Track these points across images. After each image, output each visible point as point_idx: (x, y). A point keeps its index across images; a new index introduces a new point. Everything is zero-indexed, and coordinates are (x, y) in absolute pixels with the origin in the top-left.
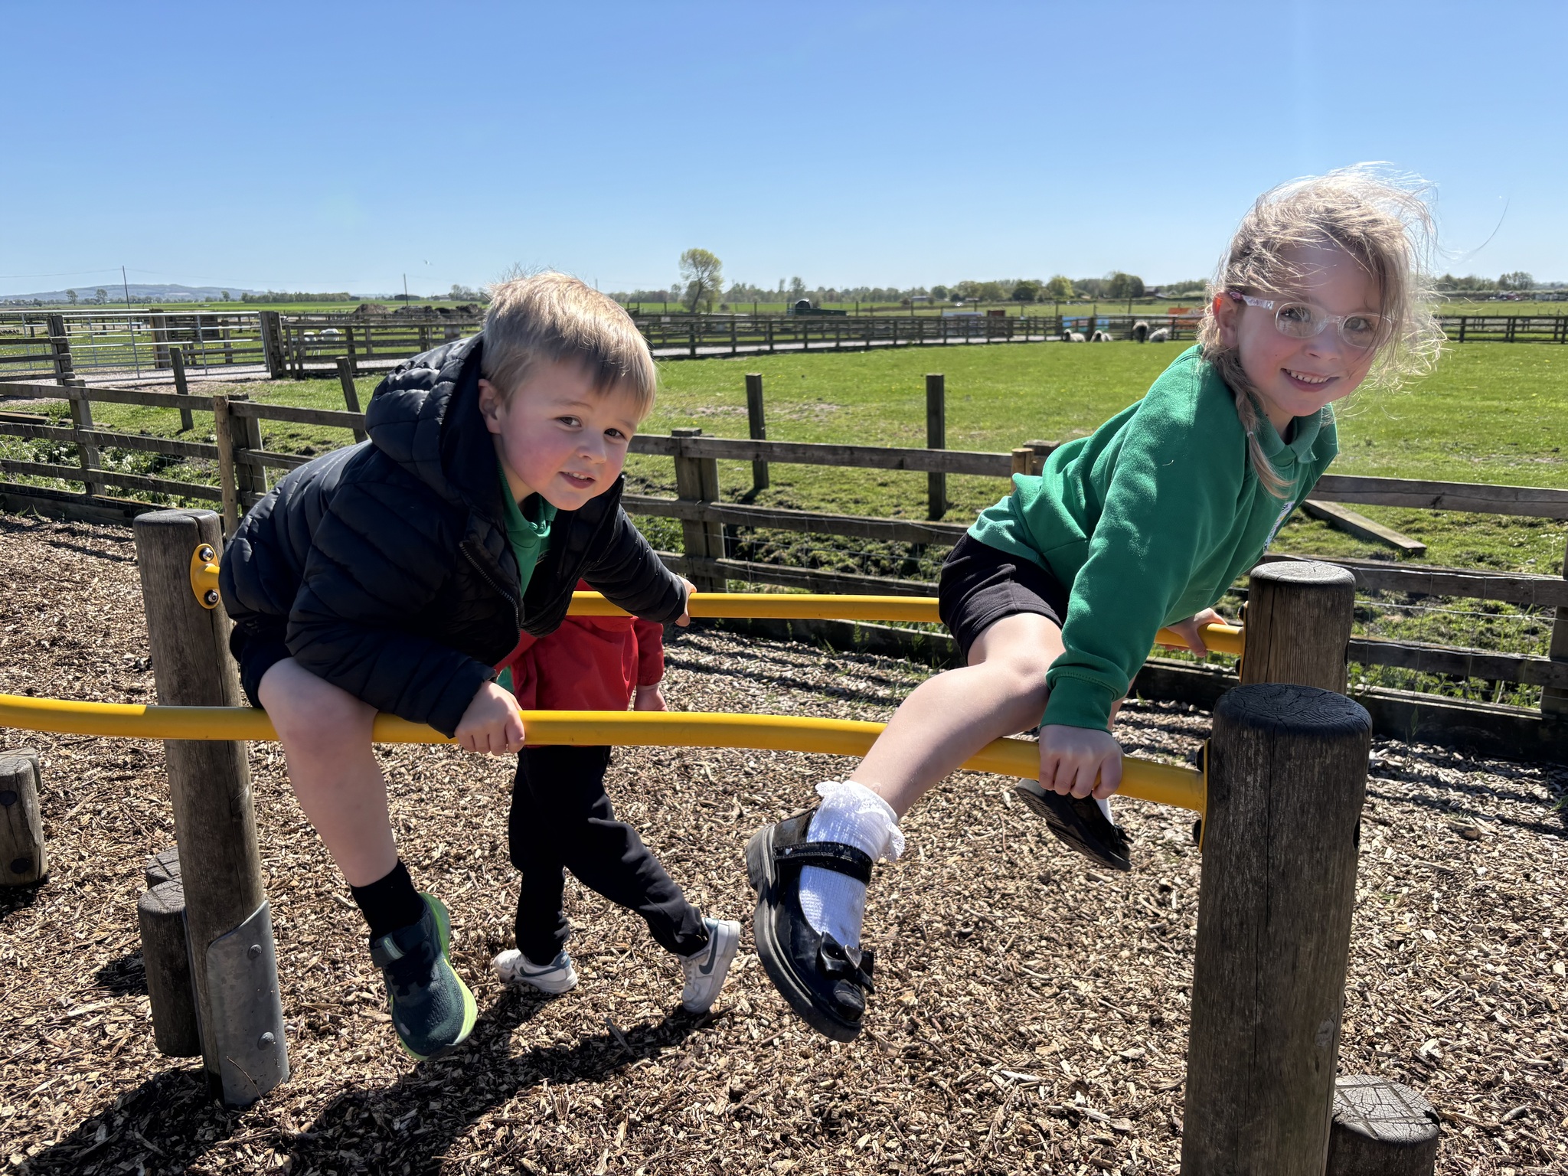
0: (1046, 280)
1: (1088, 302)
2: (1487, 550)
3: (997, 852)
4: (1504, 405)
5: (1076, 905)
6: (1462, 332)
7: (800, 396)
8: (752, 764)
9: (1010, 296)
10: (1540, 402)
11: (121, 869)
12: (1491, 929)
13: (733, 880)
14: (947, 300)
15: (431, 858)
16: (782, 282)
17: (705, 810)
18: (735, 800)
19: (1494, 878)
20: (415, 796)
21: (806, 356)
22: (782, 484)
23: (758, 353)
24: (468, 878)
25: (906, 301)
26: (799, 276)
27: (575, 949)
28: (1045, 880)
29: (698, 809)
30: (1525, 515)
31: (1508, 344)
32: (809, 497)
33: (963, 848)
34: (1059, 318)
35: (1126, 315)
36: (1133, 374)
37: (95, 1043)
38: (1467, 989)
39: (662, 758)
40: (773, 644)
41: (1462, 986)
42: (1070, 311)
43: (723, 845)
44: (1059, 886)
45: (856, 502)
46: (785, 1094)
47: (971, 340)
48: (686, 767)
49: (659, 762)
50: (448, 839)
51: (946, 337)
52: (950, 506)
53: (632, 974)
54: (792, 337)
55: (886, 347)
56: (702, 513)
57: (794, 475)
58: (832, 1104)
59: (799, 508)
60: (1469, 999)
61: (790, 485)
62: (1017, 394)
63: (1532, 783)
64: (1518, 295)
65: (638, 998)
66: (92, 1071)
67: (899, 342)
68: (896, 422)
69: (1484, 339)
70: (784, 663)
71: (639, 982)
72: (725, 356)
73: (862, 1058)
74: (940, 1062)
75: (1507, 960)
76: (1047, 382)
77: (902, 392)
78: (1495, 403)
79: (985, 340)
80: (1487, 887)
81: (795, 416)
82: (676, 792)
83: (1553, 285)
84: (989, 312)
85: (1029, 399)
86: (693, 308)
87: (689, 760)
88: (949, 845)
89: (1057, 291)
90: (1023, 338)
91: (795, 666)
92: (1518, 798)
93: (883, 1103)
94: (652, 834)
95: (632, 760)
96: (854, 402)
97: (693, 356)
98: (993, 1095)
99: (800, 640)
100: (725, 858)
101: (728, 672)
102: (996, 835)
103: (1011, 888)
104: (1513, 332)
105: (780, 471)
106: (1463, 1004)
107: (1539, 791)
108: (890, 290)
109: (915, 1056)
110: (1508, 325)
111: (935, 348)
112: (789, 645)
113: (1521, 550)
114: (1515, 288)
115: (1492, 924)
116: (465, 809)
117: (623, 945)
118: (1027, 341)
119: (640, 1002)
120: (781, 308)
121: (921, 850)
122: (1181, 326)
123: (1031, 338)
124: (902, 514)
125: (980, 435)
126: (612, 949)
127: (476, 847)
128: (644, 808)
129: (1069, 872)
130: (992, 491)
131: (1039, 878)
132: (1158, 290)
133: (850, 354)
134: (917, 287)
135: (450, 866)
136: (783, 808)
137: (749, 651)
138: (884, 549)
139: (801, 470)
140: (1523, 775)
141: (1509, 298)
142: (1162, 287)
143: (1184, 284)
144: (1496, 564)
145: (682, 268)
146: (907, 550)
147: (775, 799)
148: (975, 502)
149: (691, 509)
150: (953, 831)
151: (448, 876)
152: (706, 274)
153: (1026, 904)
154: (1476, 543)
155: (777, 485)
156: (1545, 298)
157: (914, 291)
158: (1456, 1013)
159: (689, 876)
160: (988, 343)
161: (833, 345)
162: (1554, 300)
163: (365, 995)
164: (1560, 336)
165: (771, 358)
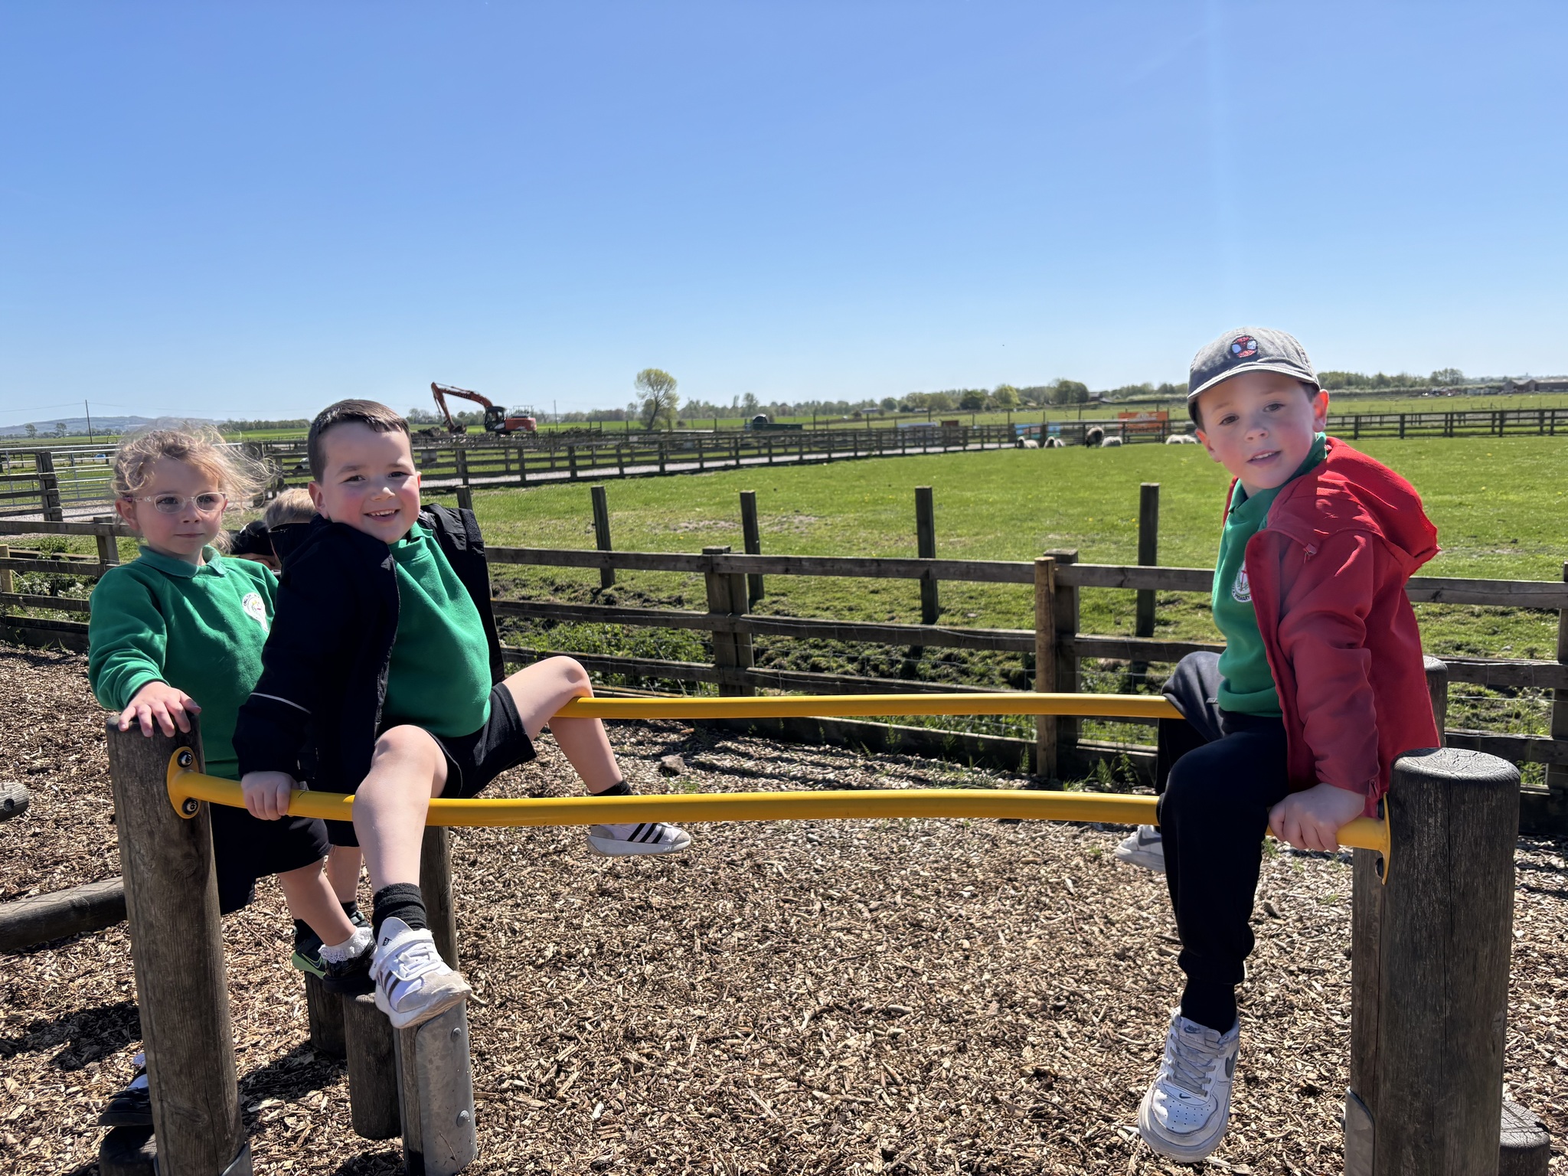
0: (991, 389)
1: (1034, 409)
2: (1464, 639)
3: (1071, 933)
4: (1456, 499)
5: (1154, 977)
6: (1402, 429)
7: (777, 508)
8: (819, 861)
9: (958, 405)
10: (1490, 495)
11: (256, 978)
12: (1537, 985)
13: (830, 969)
14: (896, 411)
15: (544, 958)
16: (736, 399)
17: (787, 905)
18: (812, 895)
19: (1531, 940)
20: (510, 902)
21: (771, 469)
22: (776, 594)
23: (726, 468)
24: (582, 975)
25: (857, 413)
26: (751, 392)
27: (702, 1034)
28: (1121, 957)
29: (782, 904)
30: (1496, 605)
31: (1449, 439)
32: (804, 606)
33: (1039, 932)
34: (1011, 426)
35: (1077, 420)
36: (1094, 479)
37: (279, 1135)
38: (1526, 1039)
39: (735, 858)
40: (806, 748)
41: (1520, 1037)
42: (1022, 418)
43: (813, 937)
44: (1134, 962)
45: (850, 609)
46: (935, 1152)
47: (929, 450)
48: (759, 866)
49: (732, 863)
50: (554, 939)
51: (904, 447)
52: (943, 611)
53: (760, 1055)
54: (755, 452)
55: (848, 459)
56: (733, 625)
57: (788, 585)
58: (979, 1159)
59: (794, 616)
60: (1529, 1047)
61: (784, 595)
62: (986, 502)
63: (1547, 854)
64: (1450, 391)
65: (773, 1075)
66: (287, 1160)
67: (860, 454)
68: (875, 532)
69: (1423, 435)
70: (824, 766)
71: (769, 1062)
72: (693, 472)
73: (993, 1120)
74: (1066, 1120)
75: (1557, 1012)
76: (1011, 489)
77: (875, 502)
78: (1447, 497)
79: (941, 449)
80: (1528, 948)
81: (775, 529)
82: (756, 890)
83: (1483, 380)
84: (943, 423)
85: (999, 506)
86: (650, 426)
87: (760, 860)
88: (1025, 929)
89: (1003, 399)
90: (979, 446)
91: (835, 768)
92: (1538, 868)
93: (1024, 1157)
94: (744, 929)
95: (705, 861)
96: (831, 513)
97: (663, 473)
98: (1120, 1148)
99: (834, 744)
100: (818, 949)
101: (772, 776)
102: (1066, 919)
103: (1092, 965)
104: (1452, 427)
105: (773, 582)
106: (1524, 1052)
107: (1554, 861)
108: (840, 402)
109: (1041, 1116)
110: (1446, 421)
111: (895, 458)
112: (822, 748)
113: (1496, 638)
114: (1446, 384)
115: (1538, 980)
116: (562, 911)
117: (746, 1029)
118: (982, 449)
119: (776, 1078)
120: (738, 423)
121: (1001, 935)
122: (1131, 431)
123: (986, 446)
124: (897, 619)
125: (960, 542)
126: (737, 1033)
127: (583, 946)
128: (730, 905)
129: (1141, 948)
130: (981, 595)
131: (1115, 955)
132: (1102, 395)
133: (814, 466)
134: (867, 399)
135: (563, 964)
136: (860, 902)
137: (785, 755)
138: (881, 654)
139: (794, 580)
140: (1538, 847)
141: (1441, 393)
142: (1106, 392)
143: (1128, 388)
144: (1474, 651)
145: (637, 388)
146: (904, 655)
147: (850, 893)
148: (966, 606)
149: (722, 622)
150: (1025, 917)
151: (563, 973)
152: (662, 393)
153: (1109, 979)
154: (1452, 633)
155: (771, 595)
156: (1476, 393)
157: (864, 404)
158: (1519, 1060)
159: (790, 966)
160: (945, 452)
161: (796, 458)
162: (1485, 394)
163: (517, 1082)
164: (1497, 430)
165: (738, 473)
